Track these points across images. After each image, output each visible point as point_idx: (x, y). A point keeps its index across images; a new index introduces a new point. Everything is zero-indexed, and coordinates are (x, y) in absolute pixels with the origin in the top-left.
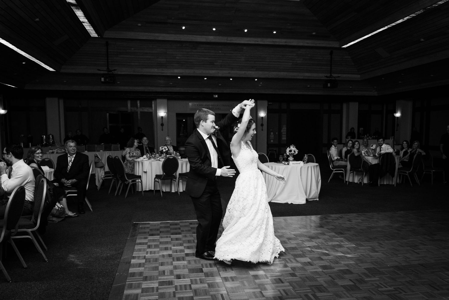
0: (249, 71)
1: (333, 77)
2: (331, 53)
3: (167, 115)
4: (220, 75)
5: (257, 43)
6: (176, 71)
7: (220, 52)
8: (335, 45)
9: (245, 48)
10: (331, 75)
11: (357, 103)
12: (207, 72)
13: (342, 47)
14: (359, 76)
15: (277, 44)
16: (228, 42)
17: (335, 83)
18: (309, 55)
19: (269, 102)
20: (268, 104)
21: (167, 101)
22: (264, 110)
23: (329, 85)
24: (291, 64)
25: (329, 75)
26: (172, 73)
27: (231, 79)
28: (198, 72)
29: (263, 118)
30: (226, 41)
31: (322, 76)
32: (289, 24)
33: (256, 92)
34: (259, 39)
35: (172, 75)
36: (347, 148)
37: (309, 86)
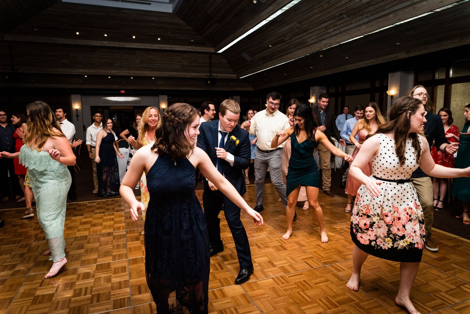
0: (145, 71)
1: (213, 76)
2: (210, 57)
3: (81, 108)
4: (120, 74)
5: (145, 48)
6: (81, 71)
7: (117, 55)
8: (212, 50)
9: (137, 52)
10: (211, 74)
11: (239, 97)
12: (109, 71)
13: (218, 52)
14: (235, 75)
15: (163, 49)
16: (121, 46)
17: (214, 81)
18: (193, 59)
19: (169, 96)
20: (169, 98)
21: (81, 96)
22: (165, 102)
23: (209, 82)
24: (179, 65)
25: (209, 74)
26: (77, 72)
27: (132, 78)
28: (102, 72)
30: (118, 46)
31: (203, 75)
32: (169, 32)
33: (156, 88)
34: (148, 45)
35: (78, 74)
37: (198, 83)
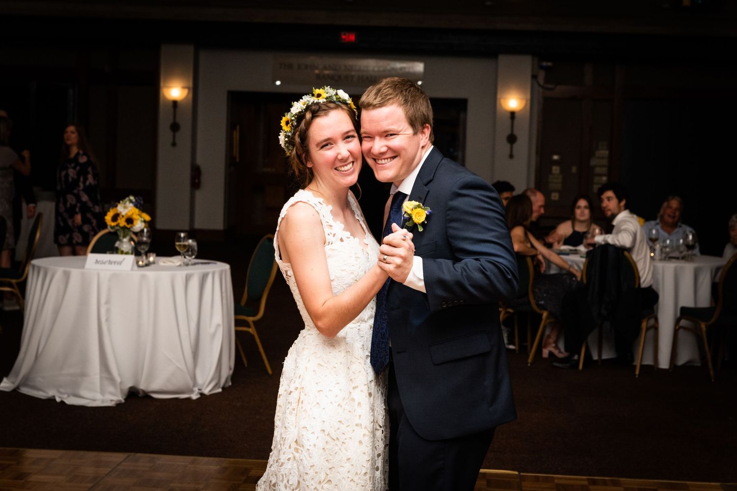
3: (191, 96)
20: (541, 68)
21: (195, 52)
22: (520, 87)
29: (516, 115)
36: (573, 226)
